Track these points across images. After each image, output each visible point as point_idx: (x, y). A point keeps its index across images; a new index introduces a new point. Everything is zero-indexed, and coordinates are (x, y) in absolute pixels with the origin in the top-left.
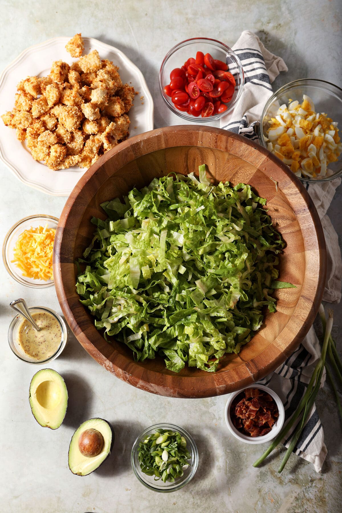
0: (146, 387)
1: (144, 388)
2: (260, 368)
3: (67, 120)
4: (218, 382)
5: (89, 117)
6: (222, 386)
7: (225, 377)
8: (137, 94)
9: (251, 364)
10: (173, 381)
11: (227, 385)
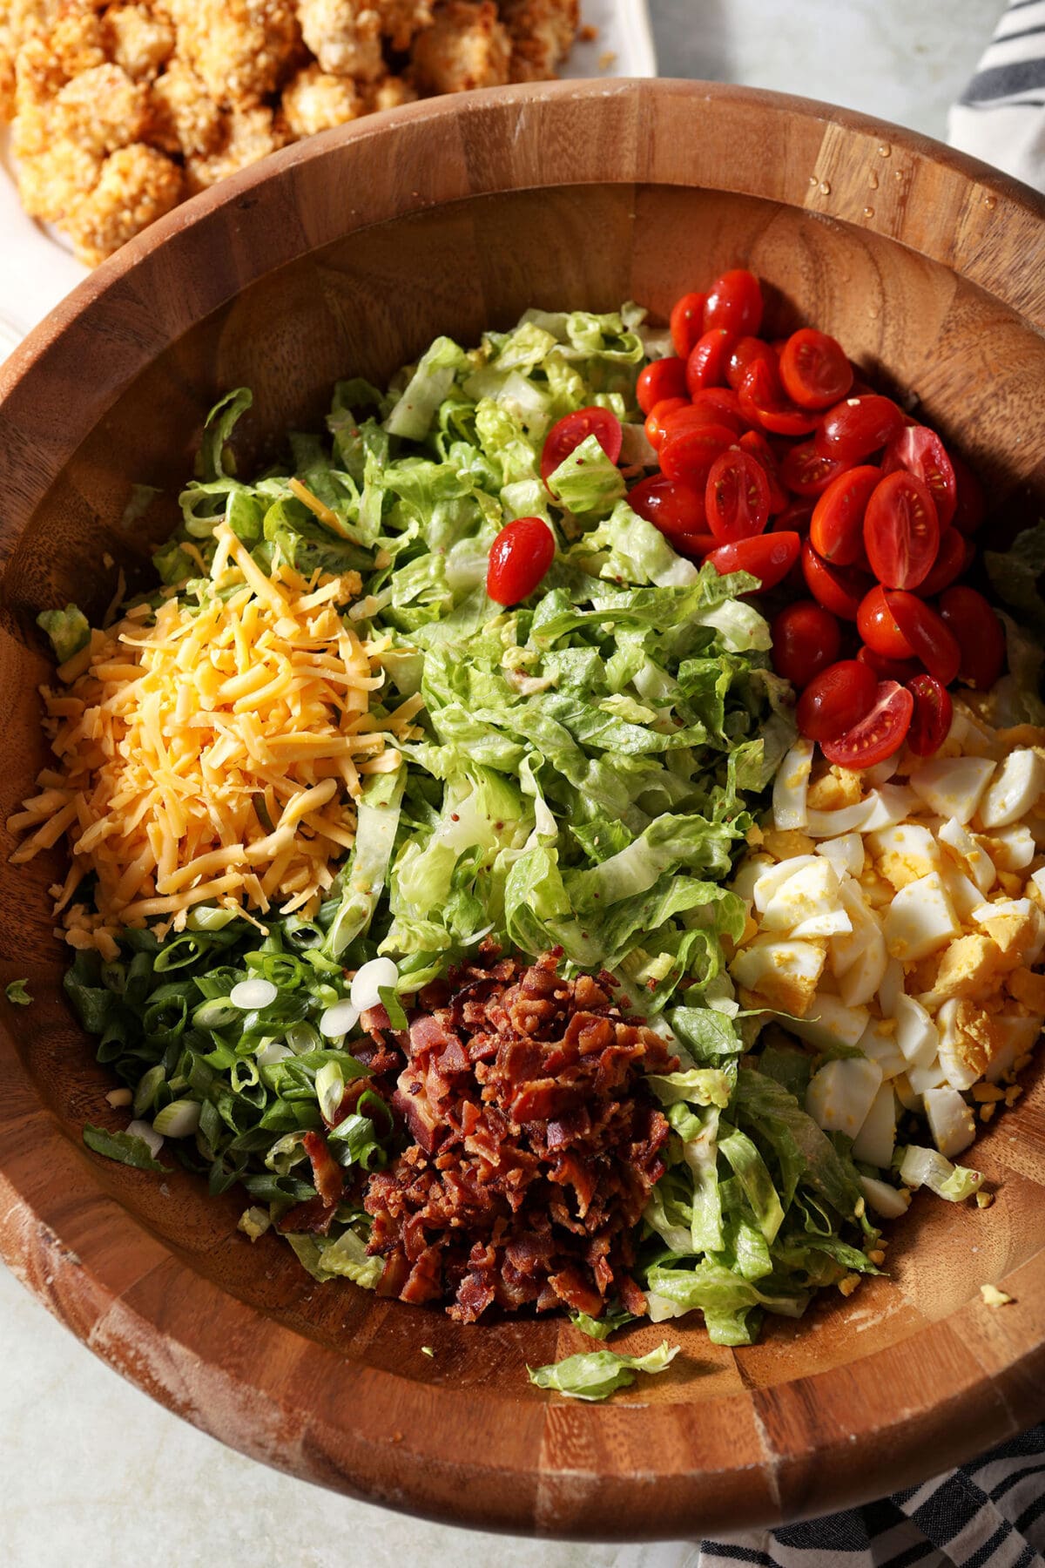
0: (138, 1356)
1: (123, 1357)
2: (829, 1437)
3: (215, 34)
4: (564, 1446)
5: (320, 43)
6: (577, 1475)
7: (611, 1431)
8: (587, 37)
9: (786, 1403)
10: (304, 1371)
11: (607, 1480)
